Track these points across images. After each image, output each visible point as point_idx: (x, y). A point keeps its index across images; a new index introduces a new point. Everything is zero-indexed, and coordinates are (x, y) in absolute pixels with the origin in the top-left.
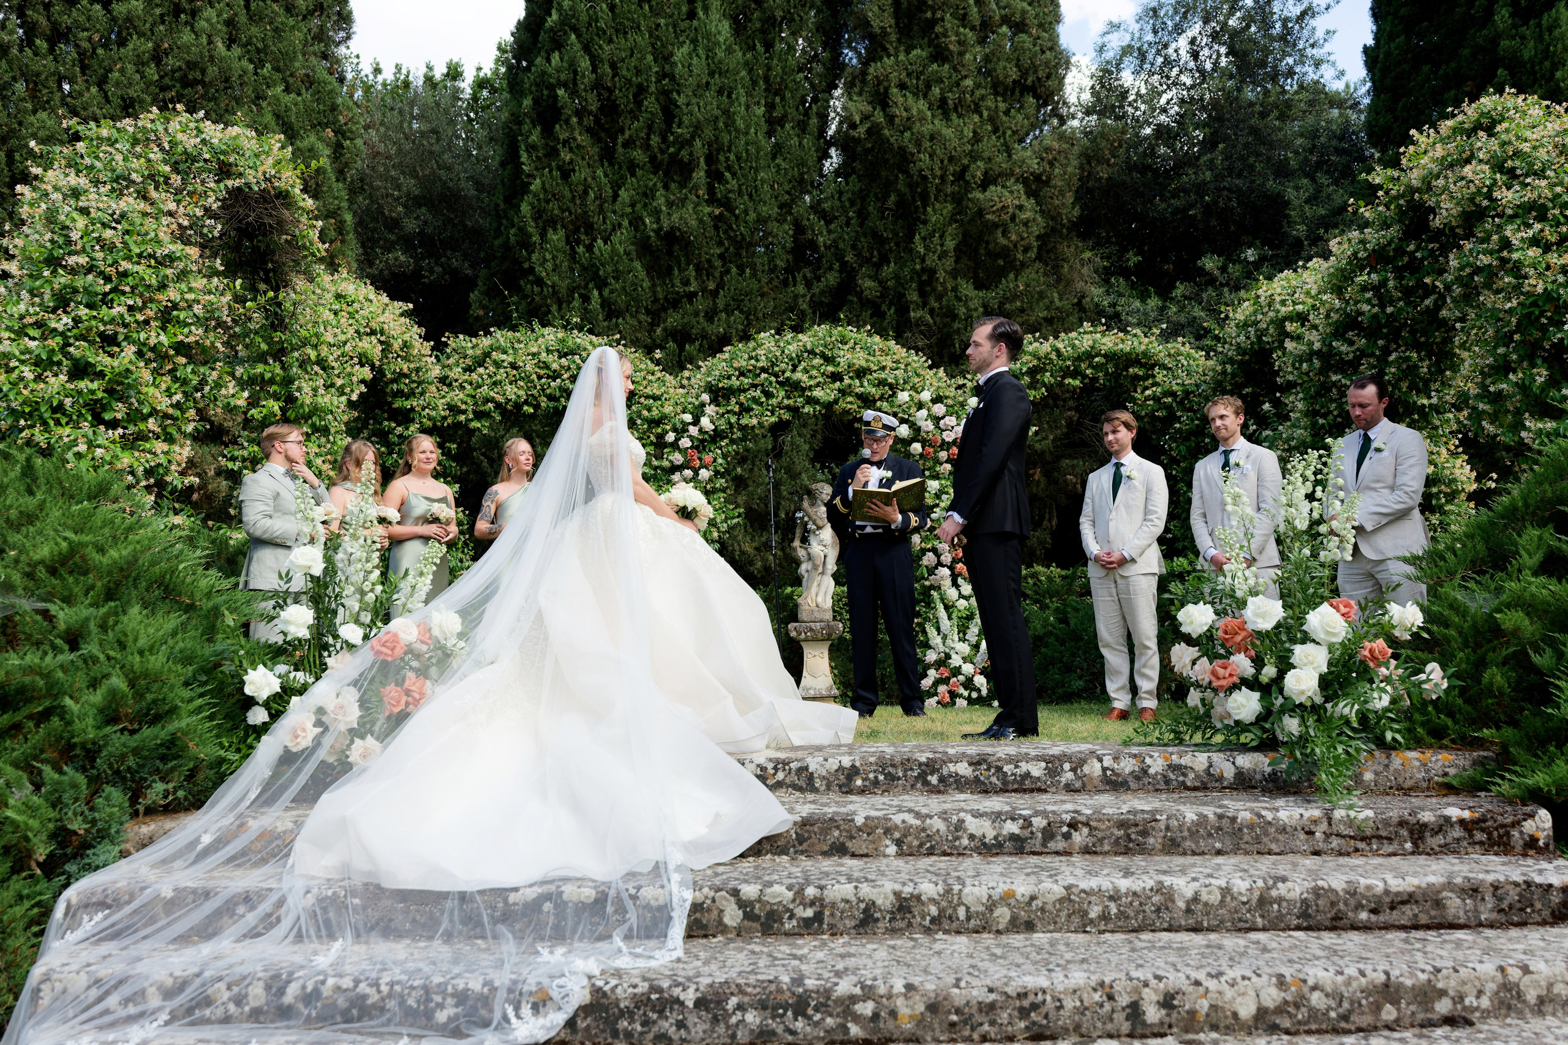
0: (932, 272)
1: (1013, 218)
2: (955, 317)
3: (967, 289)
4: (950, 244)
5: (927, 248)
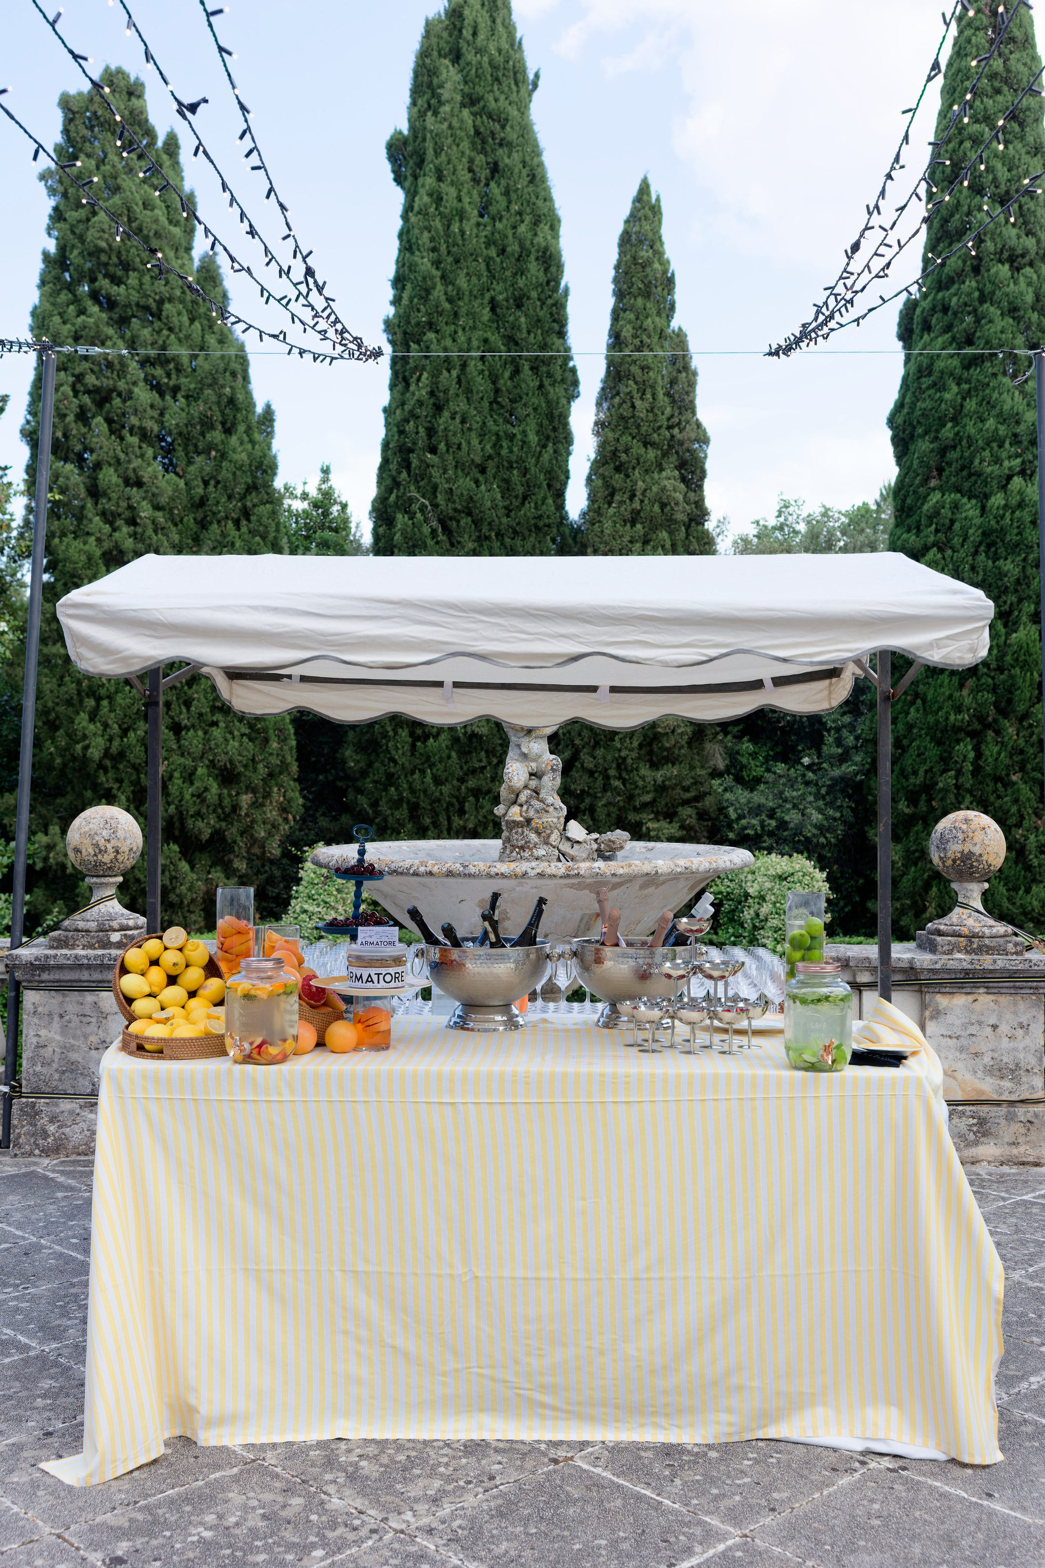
0: (624, 759)
1: (673, 731)
2: (637, 787)
3: (645, 771)
4: (636, 744)
5: (622, 744)
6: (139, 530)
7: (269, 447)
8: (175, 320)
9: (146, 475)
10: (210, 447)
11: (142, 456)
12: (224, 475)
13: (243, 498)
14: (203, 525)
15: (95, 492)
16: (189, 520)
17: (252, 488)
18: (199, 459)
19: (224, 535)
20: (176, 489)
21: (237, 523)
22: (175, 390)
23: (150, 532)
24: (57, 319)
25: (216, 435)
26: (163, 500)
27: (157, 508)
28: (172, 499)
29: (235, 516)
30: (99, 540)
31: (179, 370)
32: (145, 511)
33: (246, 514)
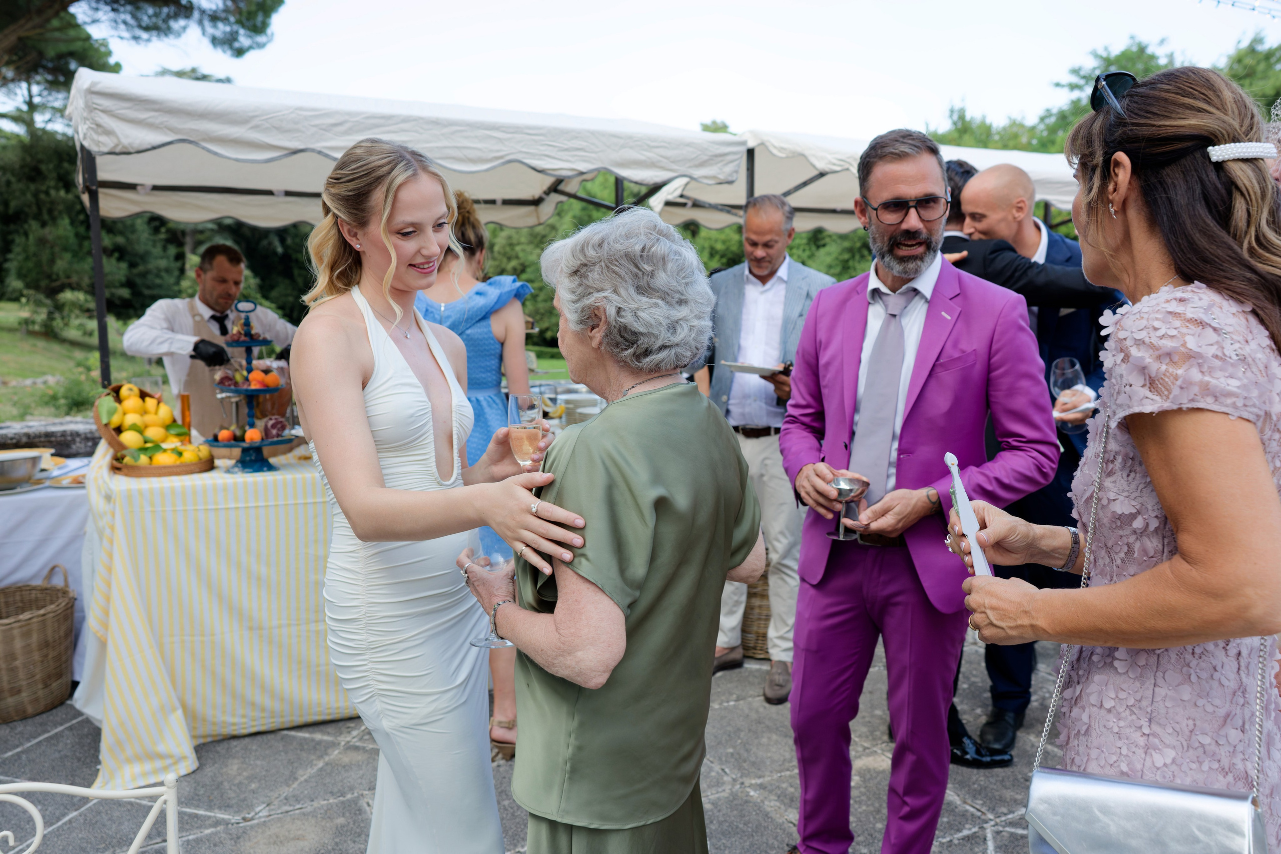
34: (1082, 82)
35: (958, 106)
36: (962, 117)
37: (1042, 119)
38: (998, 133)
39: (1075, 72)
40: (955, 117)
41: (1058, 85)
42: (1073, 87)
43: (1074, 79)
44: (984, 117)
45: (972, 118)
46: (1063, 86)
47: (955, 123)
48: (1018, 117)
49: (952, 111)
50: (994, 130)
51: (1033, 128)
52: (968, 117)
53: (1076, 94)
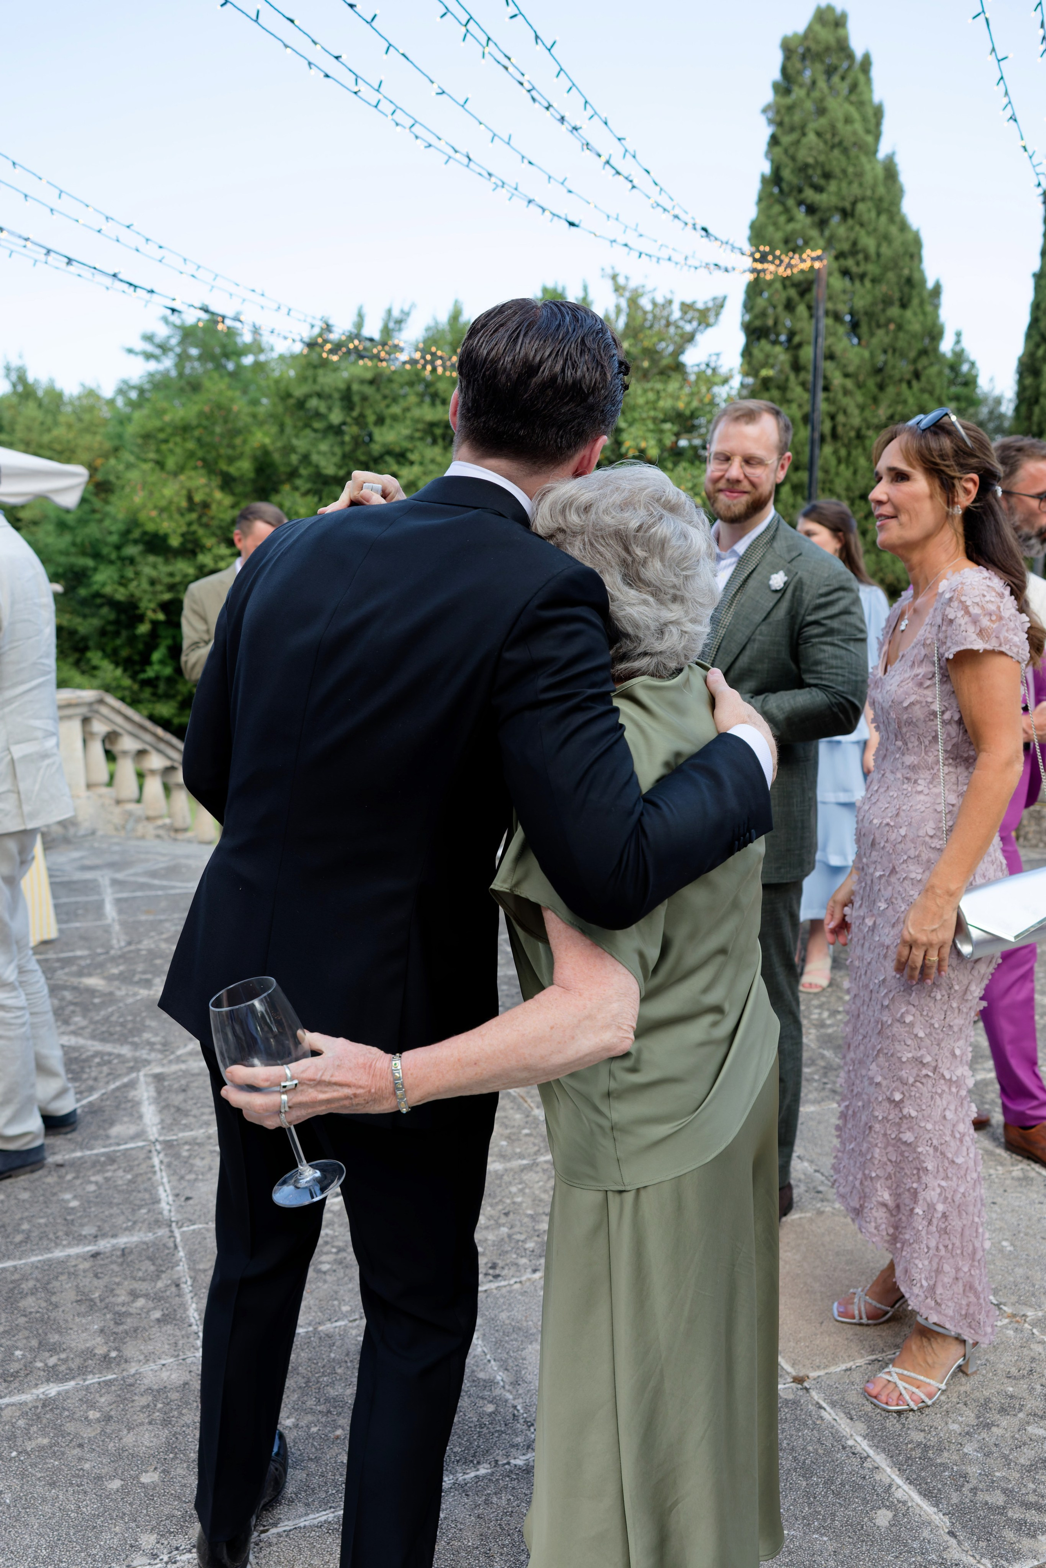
6: (831, 395)
7: (937, 316)
8: (865, 217)
9: (838, 349)
10: (890, 321)
11: (835, 334)
12: (901, 344)
13: (915, 361)
14: (881, 387)
15: (797, 367)
16: (871, 383)
17: (924, 352)
18: (880, 333)
19: (898, 394)
20: (862, 359)
21: (909, 383)
22: (862, 277)
23: (840, 396)
24: (771, 229)
25: (894, 311)
26: (851, 369)
27: (846, 375)
28: (859, 367)
29: (908, 376)
30: (800, 406)
31: (867, 258)
32: (837, 380)
33: (917, 375)
34: (158, 352)
35: (15, 363)
36: (22, 378)
37: (121, 392)
38: (71, 403)
39: (149, 338)
40: (14, 377)
41: (130, 351)
42: (148, 356)
43: (149, 348)
44: (52, 381)
45: (36, 380)
46: (136, 354)
47: (14, 386)
48: (91, 384)
49: (8, 369)
50: (66, 398)
51: (111, 402)
52: (31, 378)
53: (152, 366)
